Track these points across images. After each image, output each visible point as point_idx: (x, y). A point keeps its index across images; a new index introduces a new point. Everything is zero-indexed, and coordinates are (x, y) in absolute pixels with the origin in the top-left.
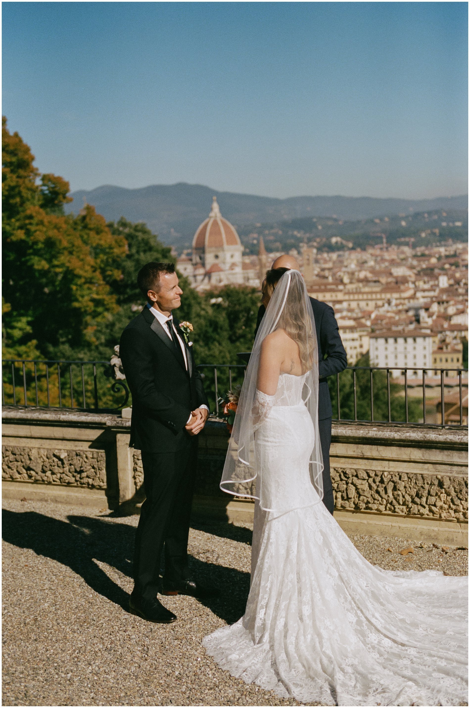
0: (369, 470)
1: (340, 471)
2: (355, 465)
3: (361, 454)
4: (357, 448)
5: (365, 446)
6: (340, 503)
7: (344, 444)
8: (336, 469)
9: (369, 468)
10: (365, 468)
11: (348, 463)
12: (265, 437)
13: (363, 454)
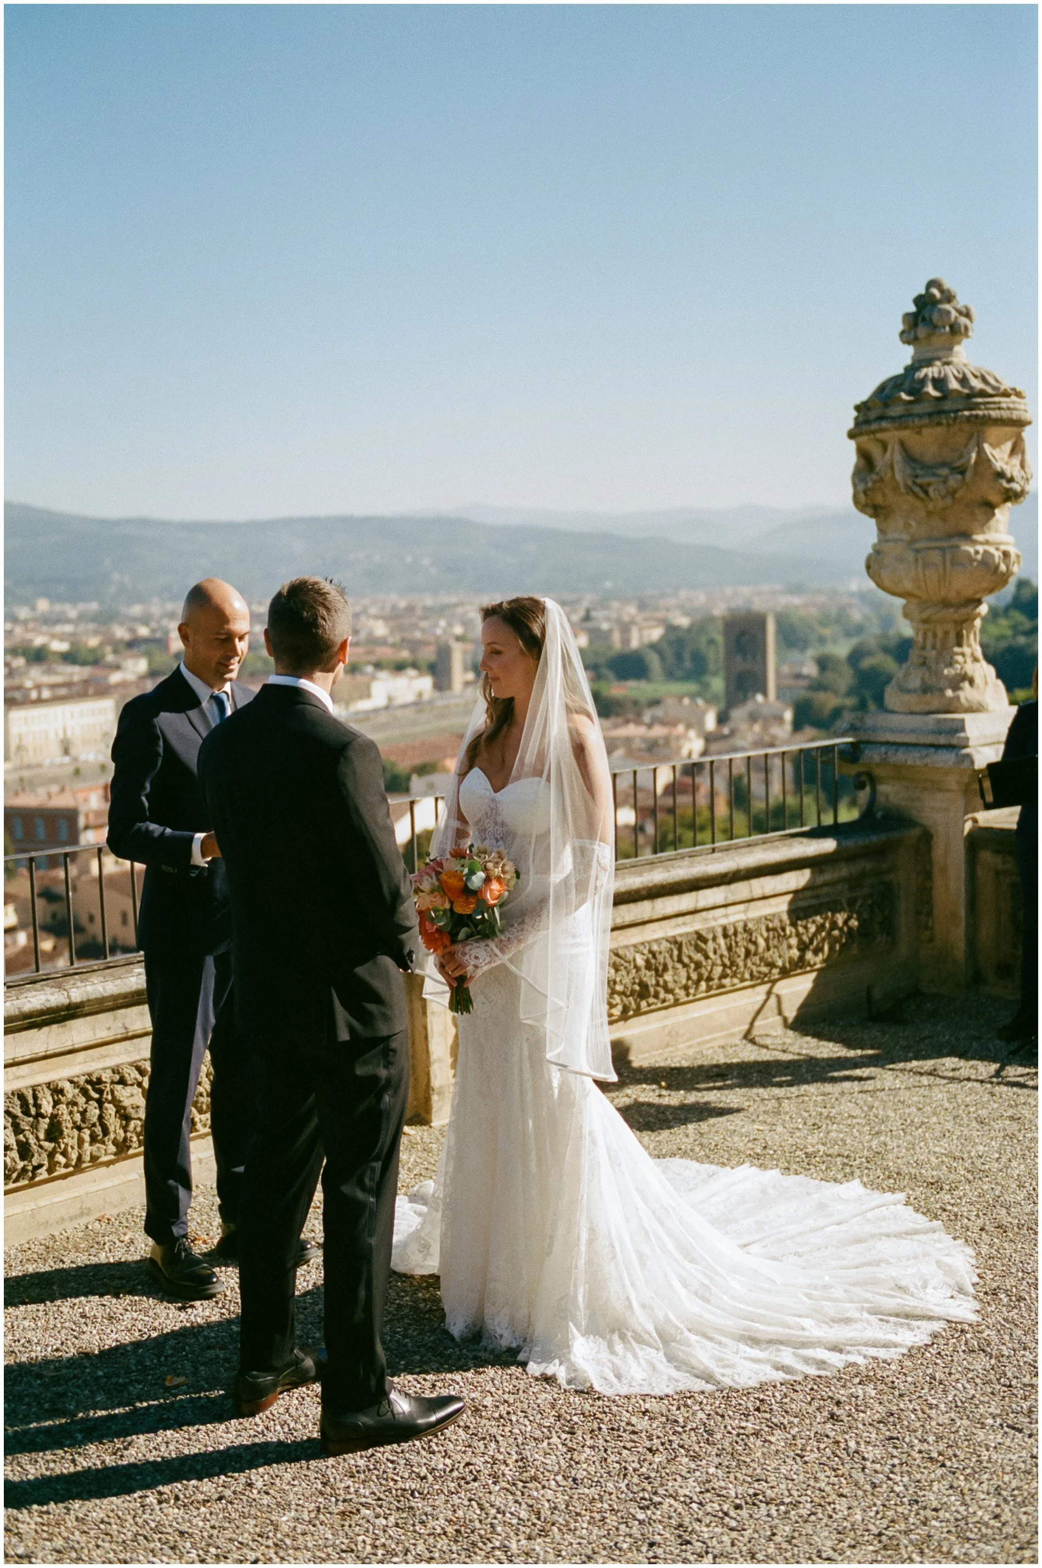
0: (139, 1061)
1: (82, 1080)
2: (107, 1059)
3: (124, 1031)
4: (115, 1018)
5: (129, 1010)
6: (88, 1153)
7: (88, 1018)
8: (76, 1079)
9: (138, 1058)
10: (130, 1060)
11: (93, 1060)
12: (574, 937)
13: (126, 1028)
